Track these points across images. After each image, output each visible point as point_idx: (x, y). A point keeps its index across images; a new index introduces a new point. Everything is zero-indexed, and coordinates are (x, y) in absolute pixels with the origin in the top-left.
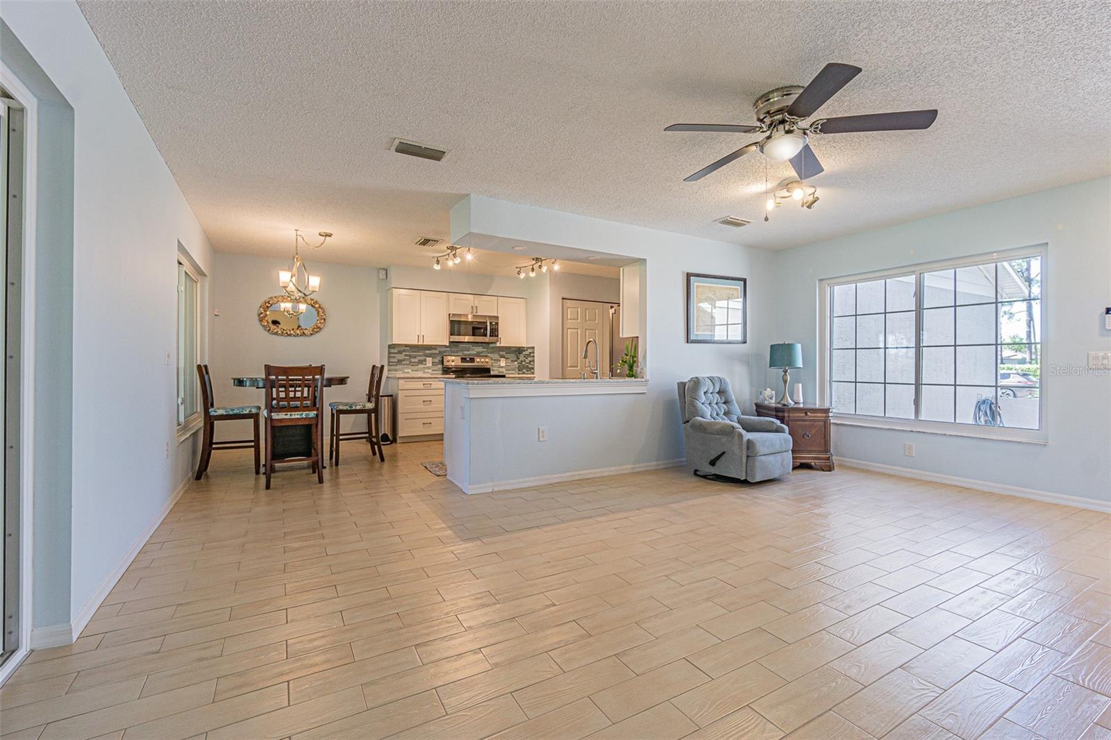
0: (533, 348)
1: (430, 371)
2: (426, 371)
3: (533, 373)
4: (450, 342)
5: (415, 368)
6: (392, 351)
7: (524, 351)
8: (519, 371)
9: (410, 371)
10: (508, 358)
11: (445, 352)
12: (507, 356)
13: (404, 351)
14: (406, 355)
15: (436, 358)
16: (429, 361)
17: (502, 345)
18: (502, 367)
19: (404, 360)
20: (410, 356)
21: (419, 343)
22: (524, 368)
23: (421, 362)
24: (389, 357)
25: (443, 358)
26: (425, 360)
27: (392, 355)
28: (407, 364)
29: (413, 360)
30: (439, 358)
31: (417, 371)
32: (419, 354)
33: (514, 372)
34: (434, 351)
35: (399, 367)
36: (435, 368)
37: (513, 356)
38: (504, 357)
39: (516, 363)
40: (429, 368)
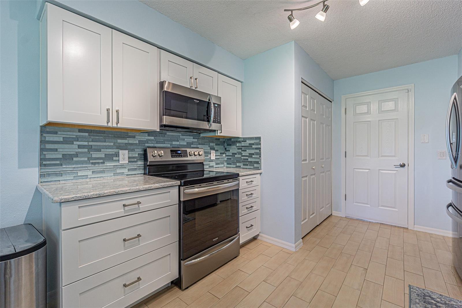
0: (259, 138)
1: (125, 171)
2: (119, 171)
3: (258, 168)
4: (161, 126)
5: (97, 168)
6: (49, 138)
7: (240, 142)
8: (228, 164)
9: (89, 173)
10: (217, 151)
11: (147, 141)
12: (216, 147)
13: (77, 139)
14: (80, 147)
15: (133, 150)
16: (124, 155)
17: (221, 134)
18: (212, 161)
19: (77, 155)
20: (90, 148)
21: (110, 125)
22: (239, 162)
23: (109, 158)
24: (42, 150)
25: (145, 151)
26: (117, 155)
27: (48, 146)
28: (82, 162)
29: (95, 155)
30: (138, 152)
31: (103, 172)
32: (107, 144)
33: (223, 165)
34: (131, 141)
35: (66, 167)
36: (134, 166)
37: (221, 148)
38: (214, 149)
39: (224, 155)
40: (122, 166)
